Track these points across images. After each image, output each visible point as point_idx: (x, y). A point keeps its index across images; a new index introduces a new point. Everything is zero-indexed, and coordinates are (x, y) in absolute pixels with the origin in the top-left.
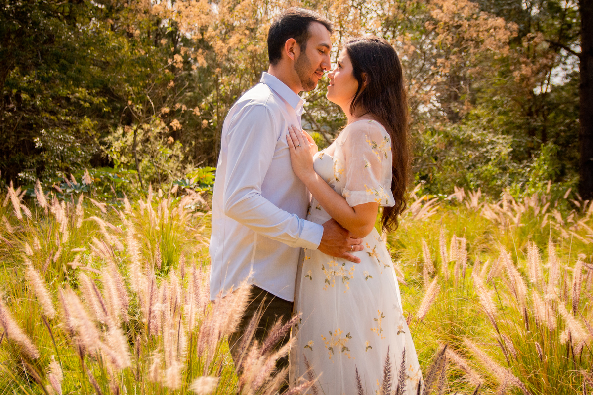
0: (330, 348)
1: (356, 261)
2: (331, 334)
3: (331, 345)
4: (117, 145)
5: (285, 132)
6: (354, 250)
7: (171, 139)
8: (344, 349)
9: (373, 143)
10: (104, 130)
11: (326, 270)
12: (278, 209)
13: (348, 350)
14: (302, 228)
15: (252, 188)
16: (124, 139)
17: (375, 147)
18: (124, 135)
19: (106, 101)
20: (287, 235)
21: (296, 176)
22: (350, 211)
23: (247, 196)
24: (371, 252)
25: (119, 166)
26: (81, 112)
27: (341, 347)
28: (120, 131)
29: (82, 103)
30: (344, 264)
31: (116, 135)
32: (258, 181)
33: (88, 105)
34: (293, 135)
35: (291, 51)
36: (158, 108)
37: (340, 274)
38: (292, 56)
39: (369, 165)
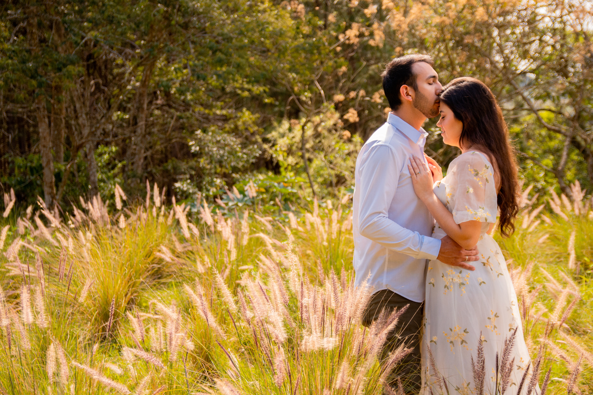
0: (451, 342)
1: (471, 269)
2: (451, 330)
3: (452, 339)
4: (283, 143)
5: (407, 162)
6: (469, 260)
7: (347, 134)
8: (463, 342)
9: (475, 171)
10: (266, 125)
11: (445, 277)
12: (402, 228)
13: (466, 343)
14: (422, 243)
15: (380, 213)
16: (291, 135)
17: (477, 175)
18: (290, 130)
19: (267, 90)
20: (409, 249)
21: (419, 198)
22: (457, 228)
23: (375, 219)
24: (485, 262)
25: (286, 169)
26: (239, 103)
27: (460, 341)
28: (286, 124)
29: (239, 92)
30: (461, 272)
31: (281, 130)
32: (384, 206)
33: (246, 94)
34: (414, 164)
35: (408, 94)
36: (329, 98)
37: (457, 280)
38: (410, 98)
39: (471, 190)
